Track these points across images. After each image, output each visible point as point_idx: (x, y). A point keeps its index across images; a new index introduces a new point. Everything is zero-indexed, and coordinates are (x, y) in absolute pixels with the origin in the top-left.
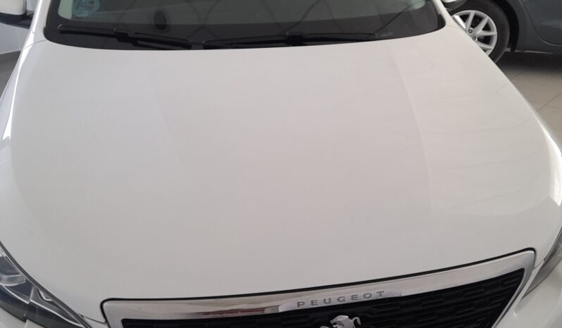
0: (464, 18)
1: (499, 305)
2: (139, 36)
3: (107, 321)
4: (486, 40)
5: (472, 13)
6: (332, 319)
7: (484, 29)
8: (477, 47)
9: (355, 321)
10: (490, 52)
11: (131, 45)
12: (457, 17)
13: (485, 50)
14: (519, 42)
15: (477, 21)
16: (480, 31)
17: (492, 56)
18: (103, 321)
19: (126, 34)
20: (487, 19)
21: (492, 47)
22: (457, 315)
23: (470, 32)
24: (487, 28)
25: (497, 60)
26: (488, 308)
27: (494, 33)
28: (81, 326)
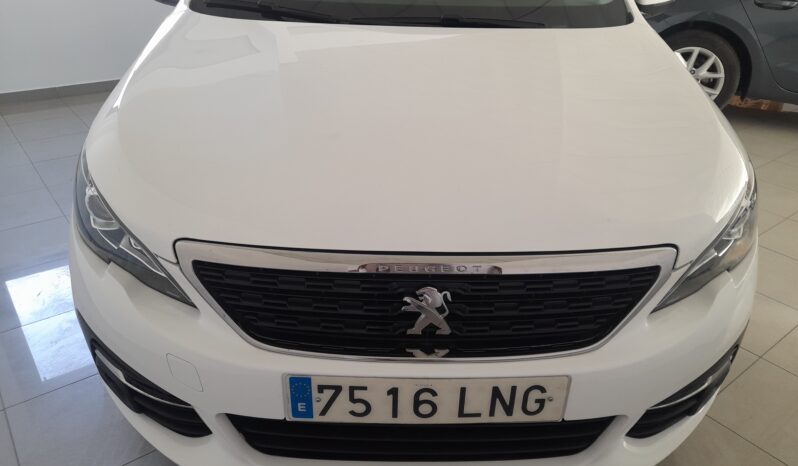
0: (686, 56)
1: (624, 306)
2: (283, 10)
3: (178, 263)
4: (710, 84)
5: (696, 50)
6: (418, 289)
7: (709, 70)
8: (700, 92)
9: (445, 296)
10: (714, 97)
11: (260, 14)
12: (678, 55)
13: (710, 95)
14: (752, 87)
15: (701, 59)
16: (704, 72)
17: (719, 101)
18: (175, 261)
19: (270, 8)
20: (713, 58)
21: (717, 92)
22: (571, 308)
23: (692, 72)
24: (713, 69)
25: (723, 107)
26: (610, 306)
27: (721, 75)
28: (163, 275)
